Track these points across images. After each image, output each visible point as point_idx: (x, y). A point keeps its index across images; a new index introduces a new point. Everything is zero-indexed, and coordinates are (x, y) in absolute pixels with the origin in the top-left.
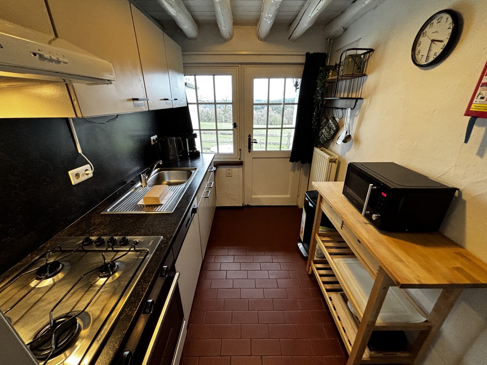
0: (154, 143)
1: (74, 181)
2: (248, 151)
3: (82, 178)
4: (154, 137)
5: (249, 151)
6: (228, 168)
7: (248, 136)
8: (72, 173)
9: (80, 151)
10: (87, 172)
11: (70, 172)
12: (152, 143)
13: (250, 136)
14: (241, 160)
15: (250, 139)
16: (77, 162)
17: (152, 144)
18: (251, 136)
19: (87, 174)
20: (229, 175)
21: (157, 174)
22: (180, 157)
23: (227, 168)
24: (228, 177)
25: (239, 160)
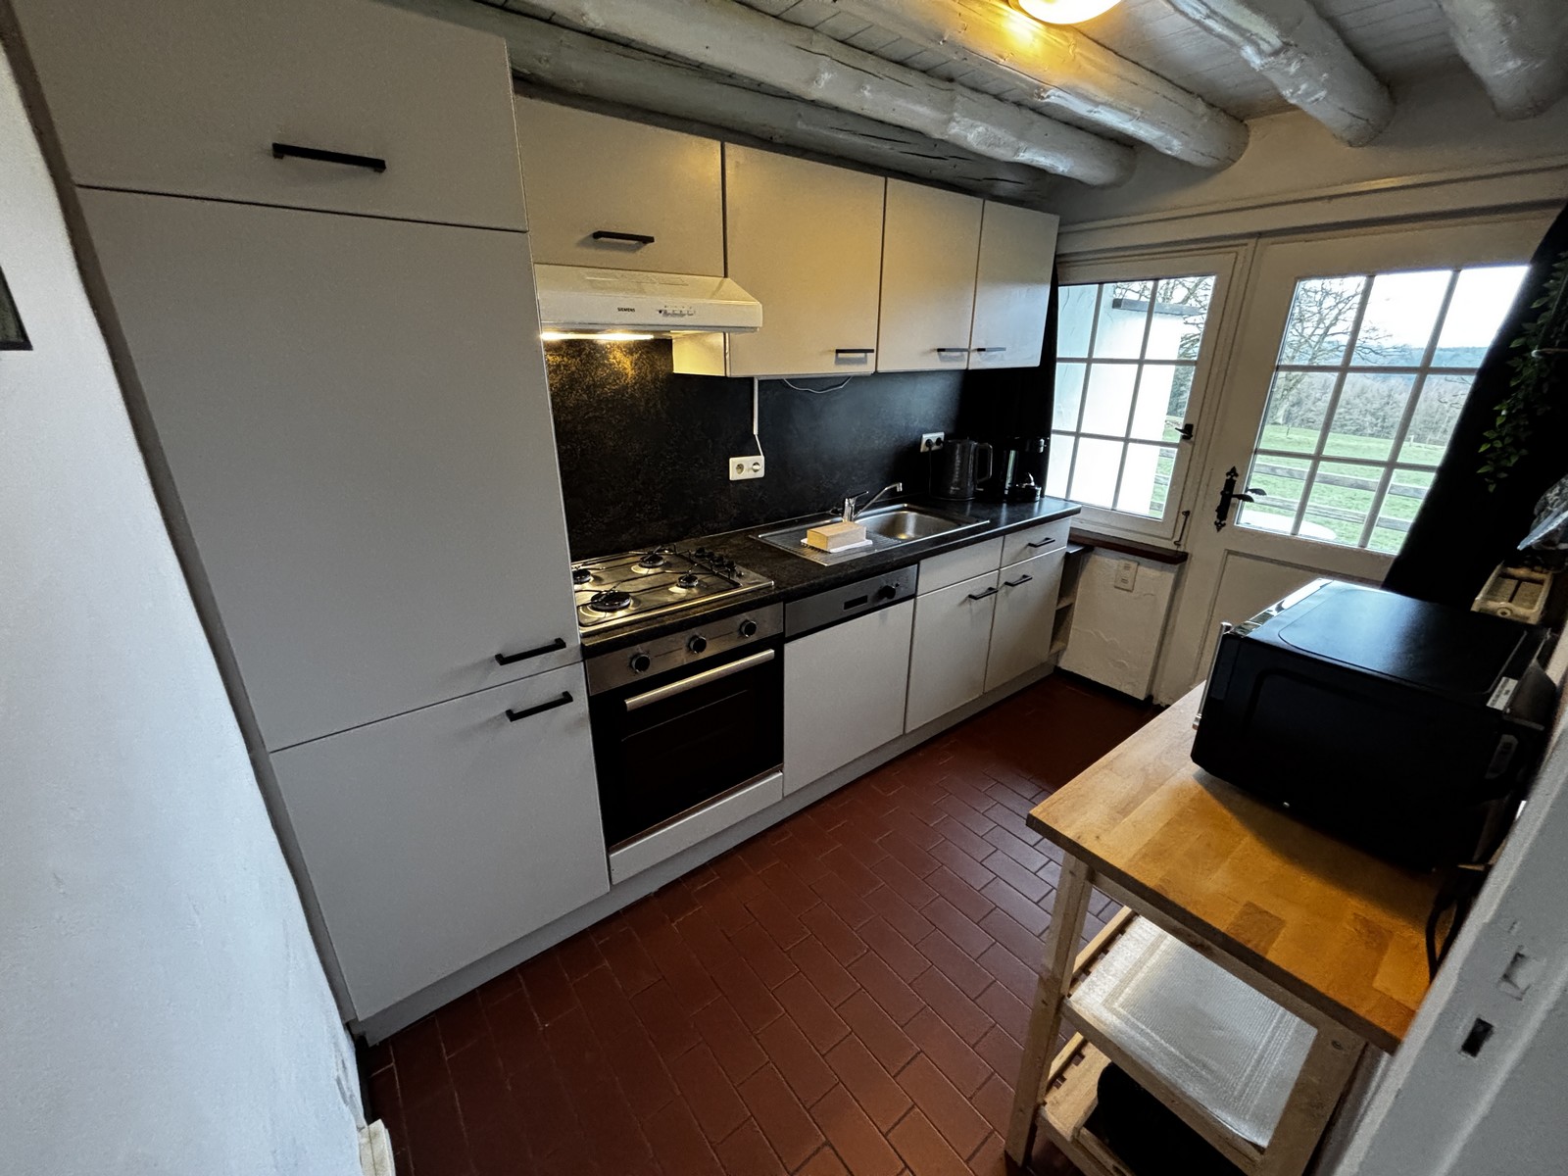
0: (927, 449)
1: (734, 475)
2: (1213, 523)
3: (747, 475)
4: (933, 437)
5: (1219, 526)
6: (1127, 562)
7: (1228, 474)
8: (734, 461)
9: (755, 432)
10: (756, 467)
11: (731, 460)
12: (923, 448)
13: (1233, 472)
14: (1181, 549)
15: (1230, 485)
16: (746, 448)
17: (922, 450)
18: (1237, 475)
19: (756, 471)
20: (1122, 585)
21: (894, 513)
22: (976, 494)
23: (1122, 561)
24: (1117, 590)
25: (1174, 548)
